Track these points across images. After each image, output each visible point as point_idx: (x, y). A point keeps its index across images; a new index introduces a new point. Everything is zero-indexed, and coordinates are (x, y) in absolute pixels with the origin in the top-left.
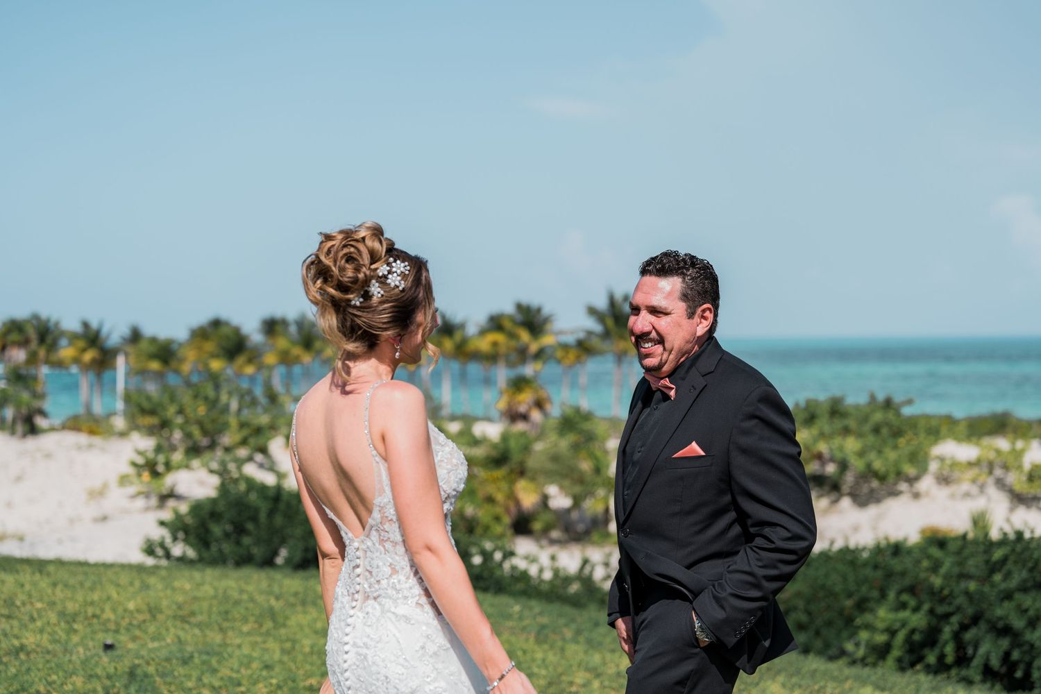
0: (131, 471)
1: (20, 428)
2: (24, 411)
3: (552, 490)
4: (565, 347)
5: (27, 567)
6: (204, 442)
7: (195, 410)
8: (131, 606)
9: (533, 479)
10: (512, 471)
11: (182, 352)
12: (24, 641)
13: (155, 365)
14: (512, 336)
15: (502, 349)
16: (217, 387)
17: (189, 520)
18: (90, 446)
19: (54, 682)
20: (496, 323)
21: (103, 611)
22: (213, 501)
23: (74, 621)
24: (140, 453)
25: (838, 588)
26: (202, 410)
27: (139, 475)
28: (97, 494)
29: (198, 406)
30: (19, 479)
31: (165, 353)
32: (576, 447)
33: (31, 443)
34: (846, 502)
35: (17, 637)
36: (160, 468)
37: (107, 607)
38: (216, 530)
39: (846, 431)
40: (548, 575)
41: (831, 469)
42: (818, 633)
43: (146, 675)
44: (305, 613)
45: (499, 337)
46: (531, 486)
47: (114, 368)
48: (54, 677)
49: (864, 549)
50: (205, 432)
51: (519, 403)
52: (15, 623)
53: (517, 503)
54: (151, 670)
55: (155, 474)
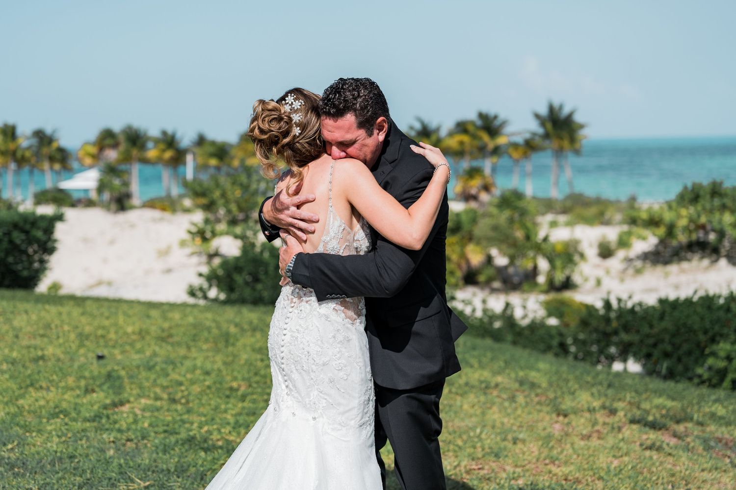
0: (187, 237)
1: (114, 206)
2: (116, 194)
3: (494, 252)
4: (515, 146)
5: (72, 303)
6: (241, 216)
7: (233, 193)
8: (130, 329)
9: (478, 243)
10: (463, 238)
11: (233, 152)
12: (46, 353)
13: (213, 162)
14: (474, 137)
15: (467, 147)
16: (249, 176)
17: (220, 272)
18: (161, 219)
19: (53, 380)
20: (462, 127)
21: (108, 332)
22: (237, 259)
23: (87, 339)
24: (194, 224)
25: (696, 327)
26: (238, 193)
27: (193, 239)
28: (164, 253)
29: (236, 190)
30: (112, 242)
31: (221, 152)
32: (511, 221)
33: (122, 217)
34: (723, 262)
35: (42, 349)
36: (208, 235)
37: (112, 330)
38: (239, 279)
39: (724, 208)
40: (479, 314)
41: (712, 237)
42: (679, 360)
43: (119, 377)
44: (252, 336)
45: (466, 138)
46: (478, 249)
47: (185, 164)
48: (55, 377)
49: (719, 297)
50: (241, 209)
51: (471, 187)
52: (46, 340)
53: (468, 261)
54: (123, 373)
55: (205, 239)
